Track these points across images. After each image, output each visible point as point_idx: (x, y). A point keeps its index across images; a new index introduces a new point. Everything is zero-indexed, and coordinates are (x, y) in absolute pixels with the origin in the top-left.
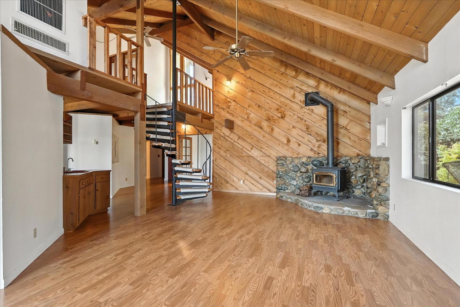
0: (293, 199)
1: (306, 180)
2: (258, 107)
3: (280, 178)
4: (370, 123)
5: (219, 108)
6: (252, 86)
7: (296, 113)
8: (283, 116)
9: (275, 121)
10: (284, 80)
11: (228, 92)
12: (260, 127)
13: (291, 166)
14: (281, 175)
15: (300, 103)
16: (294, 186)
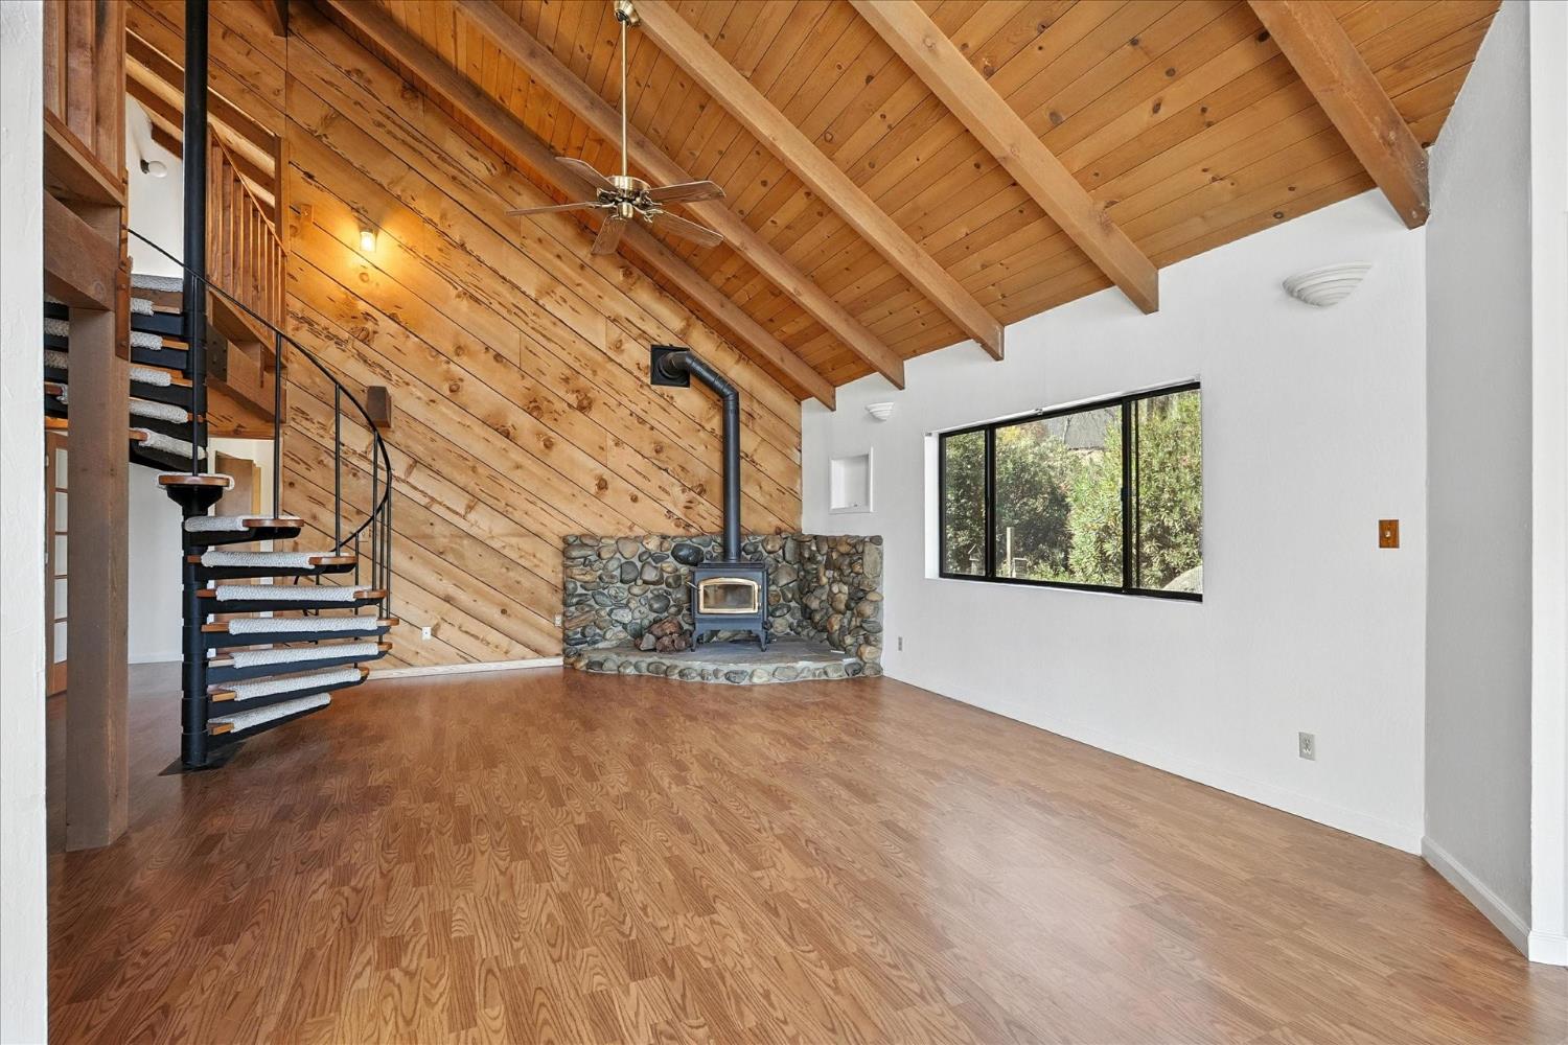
0: (644, 666)
1: (656, 606)
2: (497, 361)
3: (580, 607)
4: (800, 451)
5: (317, 334)
6: (469, 279)
7: (625, 401)
8: (585, 403)
9: (556, 416)
10: (589, 289)
11: (363, 276)
12: (503, 431)
13: (615, 566)
14: (581, 595)
15: (636, 373)
16: (620, 628)
